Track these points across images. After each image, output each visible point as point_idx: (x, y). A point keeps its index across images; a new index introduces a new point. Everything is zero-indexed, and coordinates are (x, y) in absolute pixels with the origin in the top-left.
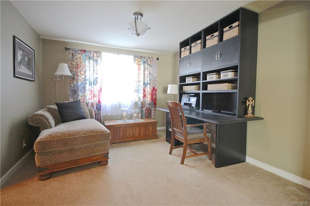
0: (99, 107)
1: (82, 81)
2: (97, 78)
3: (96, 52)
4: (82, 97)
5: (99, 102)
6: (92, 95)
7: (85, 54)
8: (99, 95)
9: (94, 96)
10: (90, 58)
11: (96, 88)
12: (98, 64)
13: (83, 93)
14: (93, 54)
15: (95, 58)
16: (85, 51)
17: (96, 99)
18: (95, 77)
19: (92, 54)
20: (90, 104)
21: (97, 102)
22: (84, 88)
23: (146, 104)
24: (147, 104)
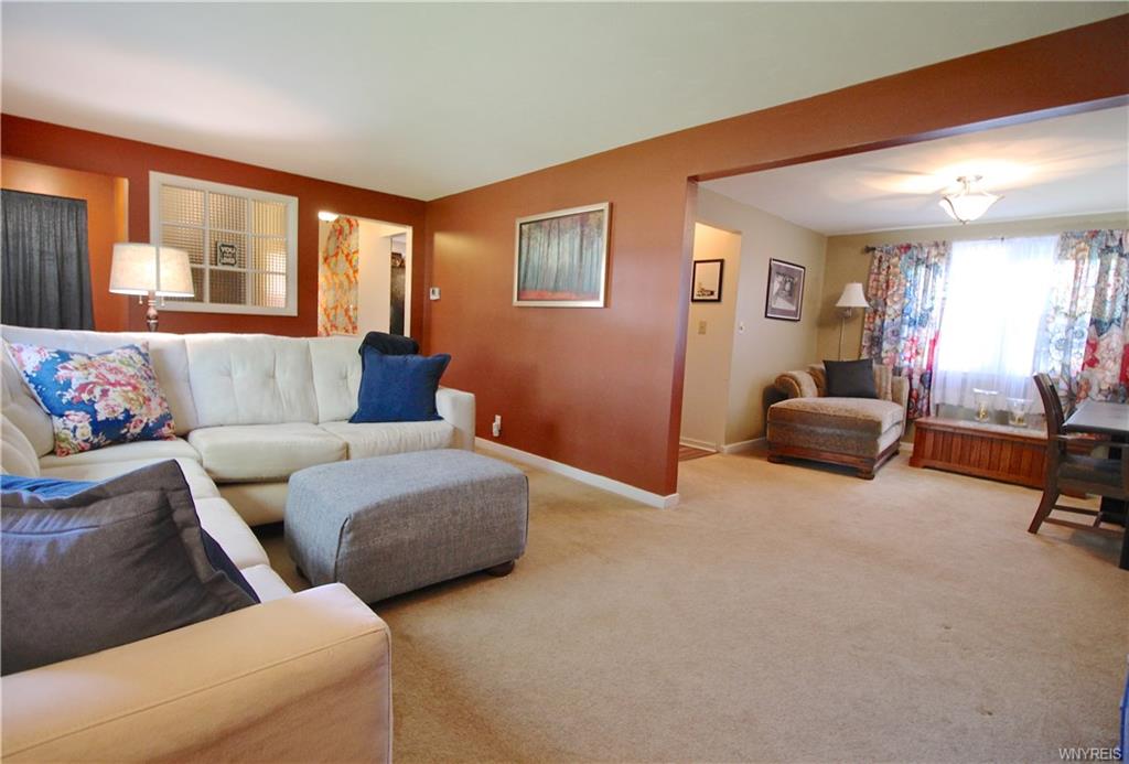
0: (927, 379)
1: (893, 317)
2: (931, 309)
3: (937, 245)
4: (889, 354)
5: (930, 367)
6: (914, 351)
7: (909, 253)
8: (932, 352)
9: (917, 353)
10: (918, 262)
11: (926, 334)
12: (938, 276)
13: (891, 344)
14: (928, 253)
15: (933, 260)
16: (908, 247)
17: (923, 361)
18: (927, 306)
19: (926, 250)
20: (905, 372)
21: (925, 367)
22: (897, 333)
23: (1095, 389)
24: (1100, 390)
